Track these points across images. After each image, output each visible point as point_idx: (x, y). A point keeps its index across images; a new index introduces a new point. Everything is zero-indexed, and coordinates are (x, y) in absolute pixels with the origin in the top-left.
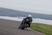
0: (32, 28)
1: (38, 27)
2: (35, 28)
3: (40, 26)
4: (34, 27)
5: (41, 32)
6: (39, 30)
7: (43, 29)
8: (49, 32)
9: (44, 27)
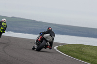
0: (70, 53)
1: (81, 52)
2: (75, 54)
3: (85, 50)
4: (73, 51)
5: (87, 61)
6: (84, 57)
7: (90, 56)
9: (93, 52)
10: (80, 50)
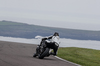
0: (65, 57)
1: (76, 55)
2: (70, 57)
3: (80, 53)
4: (68, 55)
6: (79, 60)
7: (86, 59)
8: (98, 63)
9: (88, 55)
10: (75, 53)
